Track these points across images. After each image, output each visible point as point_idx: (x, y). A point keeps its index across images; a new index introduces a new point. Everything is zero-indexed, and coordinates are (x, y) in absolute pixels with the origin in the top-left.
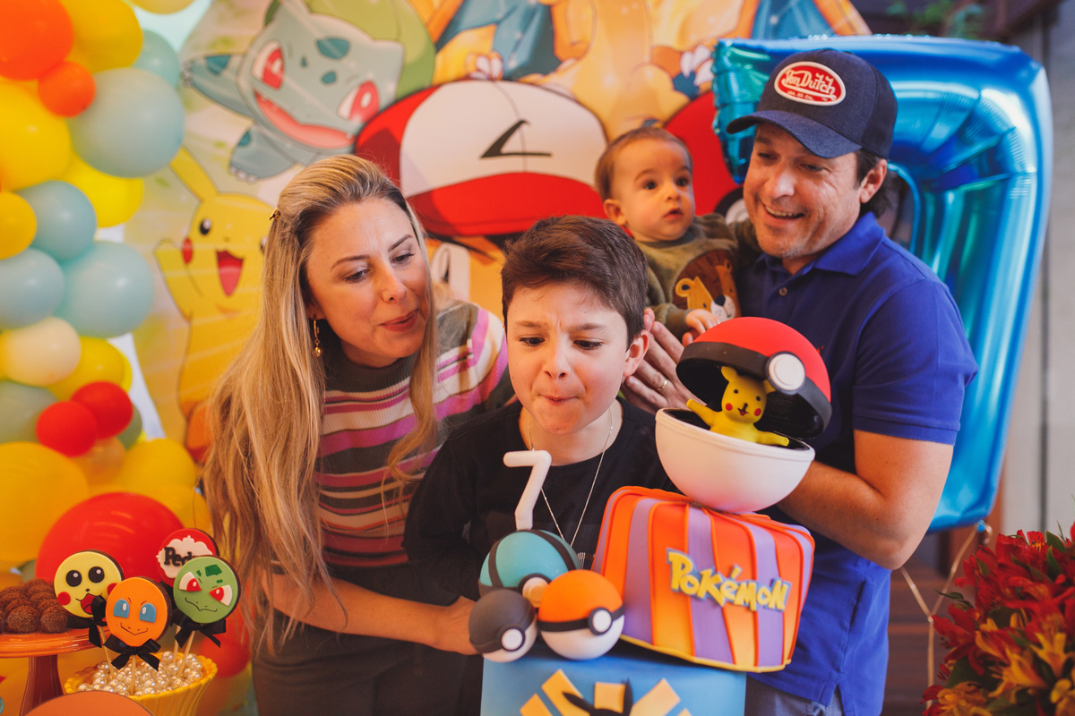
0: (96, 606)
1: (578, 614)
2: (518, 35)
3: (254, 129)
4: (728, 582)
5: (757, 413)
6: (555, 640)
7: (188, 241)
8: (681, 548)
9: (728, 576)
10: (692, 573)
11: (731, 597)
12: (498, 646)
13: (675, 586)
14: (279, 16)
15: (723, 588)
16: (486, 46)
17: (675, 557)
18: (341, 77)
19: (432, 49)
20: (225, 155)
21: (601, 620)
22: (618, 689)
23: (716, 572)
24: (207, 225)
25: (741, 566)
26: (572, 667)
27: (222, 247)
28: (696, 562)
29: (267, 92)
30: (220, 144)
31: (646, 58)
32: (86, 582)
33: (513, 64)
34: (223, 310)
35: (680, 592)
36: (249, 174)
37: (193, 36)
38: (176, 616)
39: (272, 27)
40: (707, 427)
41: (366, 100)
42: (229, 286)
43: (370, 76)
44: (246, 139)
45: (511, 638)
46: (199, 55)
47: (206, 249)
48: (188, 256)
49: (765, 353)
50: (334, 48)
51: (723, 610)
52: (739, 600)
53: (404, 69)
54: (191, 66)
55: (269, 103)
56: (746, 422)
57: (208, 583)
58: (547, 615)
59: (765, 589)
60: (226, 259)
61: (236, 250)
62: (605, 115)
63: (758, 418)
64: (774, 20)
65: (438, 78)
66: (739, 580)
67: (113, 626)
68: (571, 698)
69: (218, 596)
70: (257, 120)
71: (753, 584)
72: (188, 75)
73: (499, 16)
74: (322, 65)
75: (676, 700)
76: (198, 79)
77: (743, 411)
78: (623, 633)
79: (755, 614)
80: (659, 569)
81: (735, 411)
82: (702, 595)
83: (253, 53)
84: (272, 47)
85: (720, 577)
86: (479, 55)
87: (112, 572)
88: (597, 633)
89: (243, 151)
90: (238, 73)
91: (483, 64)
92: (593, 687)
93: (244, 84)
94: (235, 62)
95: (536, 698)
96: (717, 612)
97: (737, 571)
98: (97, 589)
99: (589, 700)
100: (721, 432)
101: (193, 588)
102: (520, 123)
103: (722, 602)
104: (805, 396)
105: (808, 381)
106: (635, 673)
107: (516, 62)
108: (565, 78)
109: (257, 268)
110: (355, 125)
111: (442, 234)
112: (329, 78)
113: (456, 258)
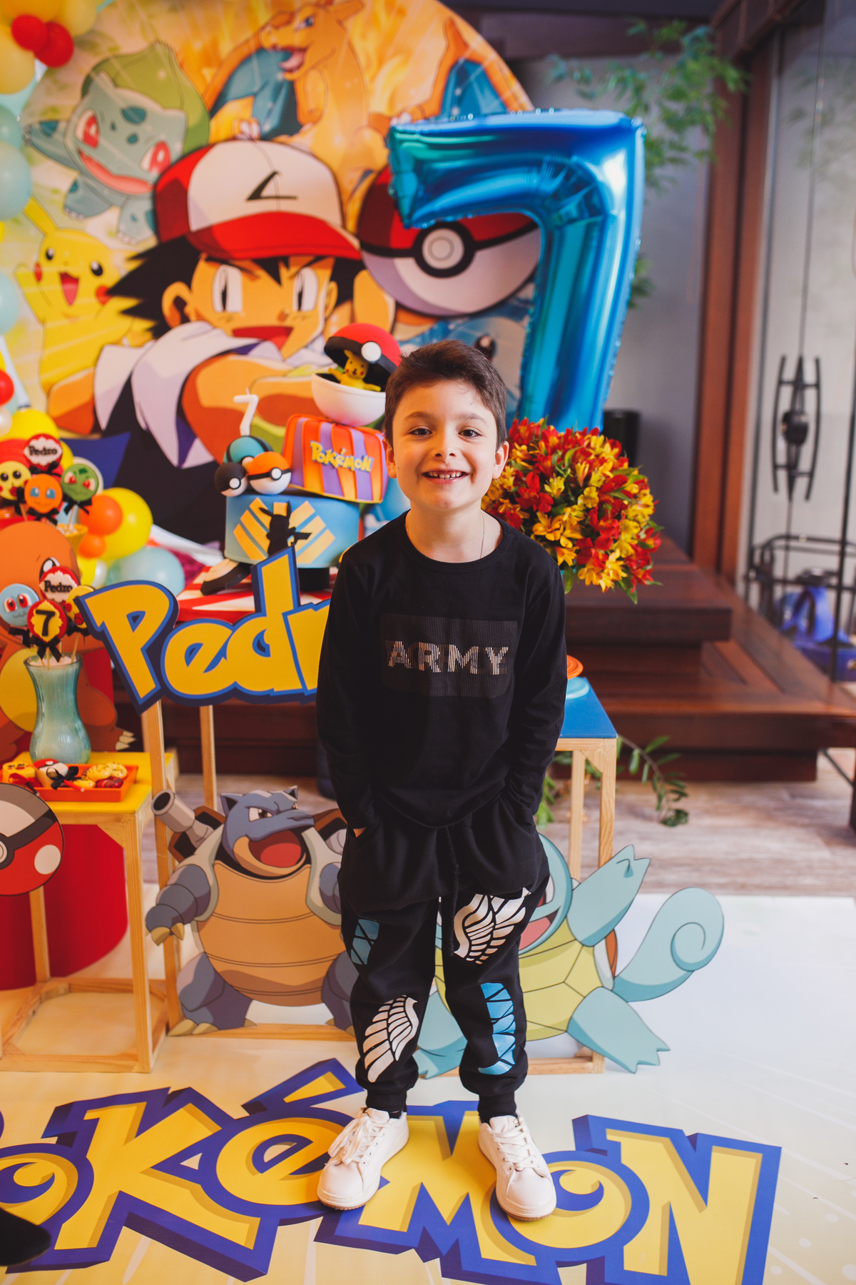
0: (19, 492)
1: (265, 470)
2: (270, 105)
3: (80, 180)
4: (339, 457)
5: (362, 373)
6: (256, 484)
7: (38, 265)
8: (317, 440)
9: (340, 452)
10: (322, 452)
11: (341, 464)
12: (228, 487)
13: (314, 458)
14: (92, 89)
15: (337, 458)
16: (247, 114)
17: (314, 444)
18: (142, 138)
19: (207, 118)
20: (60, 199)
21: (276, 473)
22: (284, 505)
23: (333, 451)
24: (51, 253)
25: (346, 448)
26: (263, 497)
27: (63, 269)
28: (323, 446)
29: (88, 150)
30: (55, 191)
31: (365, 122)
32: (11, 479)
33: (267, 127)
34: (67, 316)
35: (316, 462)
36: (79, 214)
37: (27, 106)
38: (66, 498)
39: (88, 99)
40: (338, 382)
41: (161, 156)
42: (70, 298)
43: (162, 137)
44: (74, 187)
45: (234, 483)
46: (34, 120)
47: (51, 271)
48: (39, 276)
49: (361, 342)
50: (135, 115)
51: (337, 470)
52: (345, 465)
53: (188, 132)
54: (29, 130)
55: (89, 159)
56: (358, 378)
58: (251, 472)
59: (358, 460)
60: (66, 278)
61: (73, 272)
62: (335, 166)
63: (363, 376)
64: (458, 92)
65: (212, 139)
66: (345, 455)
67: (30, 501)
68: (262, 510)
69: (87, 485)
70: (82, 172)
71: (352, 458)
72: (27, 137)
73: (256, 89)
74: (126, 129)
75: (312, 511)
76: (36, 140)
77: (354, 373)
78: (291, 482)
79: (354, 472)
80: (307, 450)
81: (350, 373)
82: (327, 462)
83: (75, 119)
84: (88, 114)
85: (335, 454)
86: (242, 120)
87: (26, 474)
88: (274, 480)
89: (73, 196)
90: (64, 135)
91: (245, 127)
92: (273, 505)
93: (70, 144)
94: (62, 126)
95: (247, 512)
96: (334, 471)
97: (344, 451)
98: (18, 483)
99: (271, 511)
100: (346, 384)
101: (72, 481)
102: (273, 175)
103: (336, 466)
104: (382, 364)
105: (383, 356)
106: (293, 500)
107: (269, 125)
108: (305, 137)
109: (89, 285)
110: (153, 175)
111: (220, 258)
112: (133, 139)
113: (232, 276)
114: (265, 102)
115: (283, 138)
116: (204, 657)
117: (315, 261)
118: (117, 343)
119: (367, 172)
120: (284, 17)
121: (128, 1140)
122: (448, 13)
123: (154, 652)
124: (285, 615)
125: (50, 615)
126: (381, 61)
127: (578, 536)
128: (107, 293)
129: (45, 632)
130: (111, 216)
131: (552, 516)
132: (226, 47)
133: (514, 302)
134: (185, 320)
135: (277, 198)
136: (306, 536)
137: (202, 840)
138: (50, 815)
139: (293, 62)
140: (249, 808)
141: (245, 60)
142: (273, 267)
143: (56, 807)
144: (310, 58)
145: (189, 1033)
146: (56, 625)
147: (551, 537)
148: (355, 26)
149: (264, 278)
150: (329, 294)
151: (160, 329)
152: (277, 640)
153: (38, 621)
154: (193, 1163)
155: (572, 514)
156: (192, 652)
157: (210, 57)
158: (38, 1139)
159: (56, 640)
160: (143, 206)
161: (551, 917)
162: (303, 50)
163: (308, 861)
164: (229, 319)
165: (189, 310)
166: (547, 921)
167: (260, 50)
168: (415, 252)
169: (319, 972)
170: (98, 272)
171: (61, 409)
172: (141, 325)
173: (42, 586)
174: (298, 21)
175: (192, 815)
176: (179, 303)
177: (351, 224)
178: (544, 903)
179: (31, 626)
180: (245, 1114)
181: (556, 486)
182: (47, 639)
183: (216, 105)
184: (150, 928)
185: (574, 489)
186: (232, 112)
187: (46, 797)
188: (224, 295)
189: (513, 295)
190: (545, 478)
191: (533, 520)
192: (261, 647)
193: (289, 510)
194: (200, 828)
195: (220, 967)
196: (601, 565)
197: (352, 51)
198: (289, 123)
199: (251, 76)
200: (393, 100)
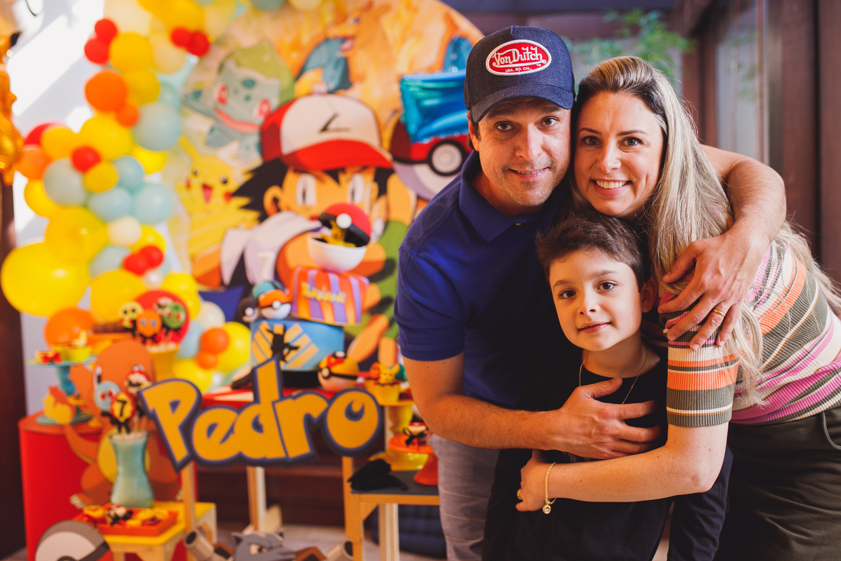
0: (134, 322)
2: (333, 72)
3: (216, 125)
4: (321, 293)
5: (341, 236)
6: (266, 312)
7: (188, 179)
8: (306, 281)
10: (309, 290)
11: (322, 298)
12: (245, 315)
13: (304, 295)
14: (224, 70)
15: (319, 294)
16: (320, 78)
17: (304, 284)
18: (253, 97)
19: (293, 82)
20: (203, 138)
21: (276, 304)
22: (282, 327)
23: (316, 289)
24: (196, 171)
25: (325, 287)
26: (268, 321)
27: (204, 181)
28: (310, 285)
30: (200, 133)
31: (393, 79)
32: (130, 314)
34: (206, 211)
35: (305, 297)
36: (215, 146)
38: (164, 325)
39: (222, 75)
40: (326, 243)
41: (265, 108)
42: (207, 199)
43: (266, 96)
44: (212, 130)
45: (249, 311)
46: (188, 90)
47: (197, 183)
48: (188, 185)
49: (335, 214)
50: (249, 84)
51: (319, 303)
52: (325, 299)
53: (282, 92)
54: (186, 97)
55: (221, 112)
56: (339, 240)
57: (175, 313)
58: (262, 304)
59: (335, 295)
60: (207, 188)
61: (210, 182)
62: (375, 108)
63: (343, 238)
64: (455, 58)
65: (296, 95)
67: (140, 329)
68: (268, 331)
69: (178, 317)
70: (217, 121)
71: (330, 294)
72: (184, 101)
73: (324, 63)
74: (244, 92)
75: (301, 331)
76: (190, 102)
78: (289, 311)
79: (331, 304)
80: (300, 289)
82: (312, 297)
83: (213, 88)
84: (221, 85)
85: (318, 291)
86: (316, 82)
87: (140, 309)
88: (274, 309)
89: (211, 136)
90: (206, 98)
91: (317, 87)
92: (273, 326)
93: (210, 103)
95: (258, 332)
96: (317, 303)
98: (133, 316)
99: (273, 331)
100: (332, 244)
101: (170, 315)
102: (335, 116)
103: (319, 300)
104: (353, 229)
105: (353, 224)
106: (288, 323)
107: (332, 85)
108: (356, 91)
109: (219, 191)
110: (259, 120)
111: (301, 170)
112: (248, 98)
113: (308, 182)
114: (330, 70)
115: (342, 92)
116: (219, 433)
117: (363, 169)
118: (236, 227)
119: (395, 111)
120: (341, 18)
122: (445, 8)
123: (187, 429)
124: (274, 403)
125: (124, 403)
126: (403, 39)
128: (230, 196)
129: (121, 414)
130: (233, 147)
132: (306, 38)
134: (279, 210)
135: (338, 130)
136: (296, 348)
138: (105, 546)
139: (347, 45)
140: (250, 544)
141: (317, 46)
142: (335, 174)
143: (110, 539)
144: (358, 42)
146: (128, 409)
148: (386, 21)
149: (330, 182)
150: (372, 190)
151: (263, 217)
152: (267, 421)
153: (117, 408)
156: (211, 429)
157: (296, 46)
159: (128, 420)
160: (254, 139)
162: (352, 38)
164: (307, 209)
165: (282, 204)
167: (327, 40)
168: (428, 161)
170: (225, 182)
171: (201, 271)
172: (252, 215)
173: (126, 383)
174: (351, 21)
175: (211, 548)
176: (276, 201)
177: (386, 144)
179: (112, 410)
182: (122, 420)
183: (299, 74)
186: (310, 78)
187: (104, 532)
188: (304, 194)
192: (257, 426)
193: (285, 329)
194: (217, 559)
197: (384, 36)
198: (345, 82)
199: (321, 56)
200: (411, 65)
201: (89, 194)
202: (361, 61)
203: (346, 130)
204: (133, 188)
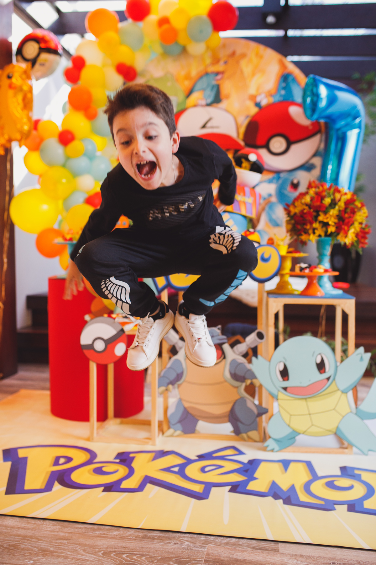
2: (210, 93)
9: (240, 195)
11: (240, 199)
15: (239, 197)
16: (201, 96)
19: (186, 99)
49: (248, 154)
51: (238, 202)
52: (242, 200)
53: (178, 104)
56: (247, 169)
59: (247, 198)
62: (235, 114)
63: (249, 168)
64: (284, 85)
65: (188, 106)
66: (242, 196)
71: (244, 197)
73: (205, 87)
79: (245, 203)
85: (238, 195)
86: (199, 99)
91: (200, 102)
102: (210, 119)
103: (238, 200)
104: (257, 162)
105: (257, 160)
107: (209, 100)
108: (223, 104)
114: (208, 92)
115: (215, 105)
119: (247, 117)
120: (216, 60)
121: (148, 462)
122: (280, 57)
126: (254, 74)
127: (336, 221)
131: (326, 213)
132: (194, 73)
133: (307, 165)
135: (212, 127)
137: (181, 348)
138: (122, 330)
139: (219, 77)
141: (201, 77)
144: (226, 75)
145: (172, 436)
147: (325, 221)
148: (243, 63)
154: (176, 469)
155: (334, 212)
157: (188, 77)
158: (111, 459)
161: (328, 379)
162: (223, 73)
163: (225, 358)
166: (326, 381)
167: (207, 74)
168: (266, 146)
169: (228, 408)
174: (222, 62)
177: (241, 136)
178: (325, 372)
180: (197, 458)
181: (327, 201)
183: (189, 93)
184: (159, 386)
185: (334, 204)
186: (196, 97)
189: (307, 162)
190: (323, 198)
191: (318, 215)
194: (181, 343)
195: (187, 405)
196: (346, 233)
197: (242, 72)
198: (217, 99)
199: (203, 83)
200: (258, 89)
201: (68, 158)
202: (227, 87)
203: (217, 127)
204: (91, 157)
